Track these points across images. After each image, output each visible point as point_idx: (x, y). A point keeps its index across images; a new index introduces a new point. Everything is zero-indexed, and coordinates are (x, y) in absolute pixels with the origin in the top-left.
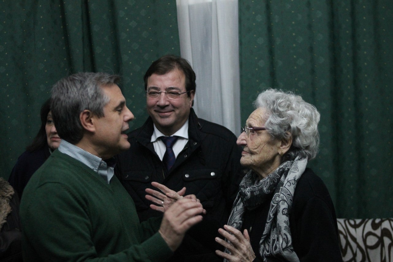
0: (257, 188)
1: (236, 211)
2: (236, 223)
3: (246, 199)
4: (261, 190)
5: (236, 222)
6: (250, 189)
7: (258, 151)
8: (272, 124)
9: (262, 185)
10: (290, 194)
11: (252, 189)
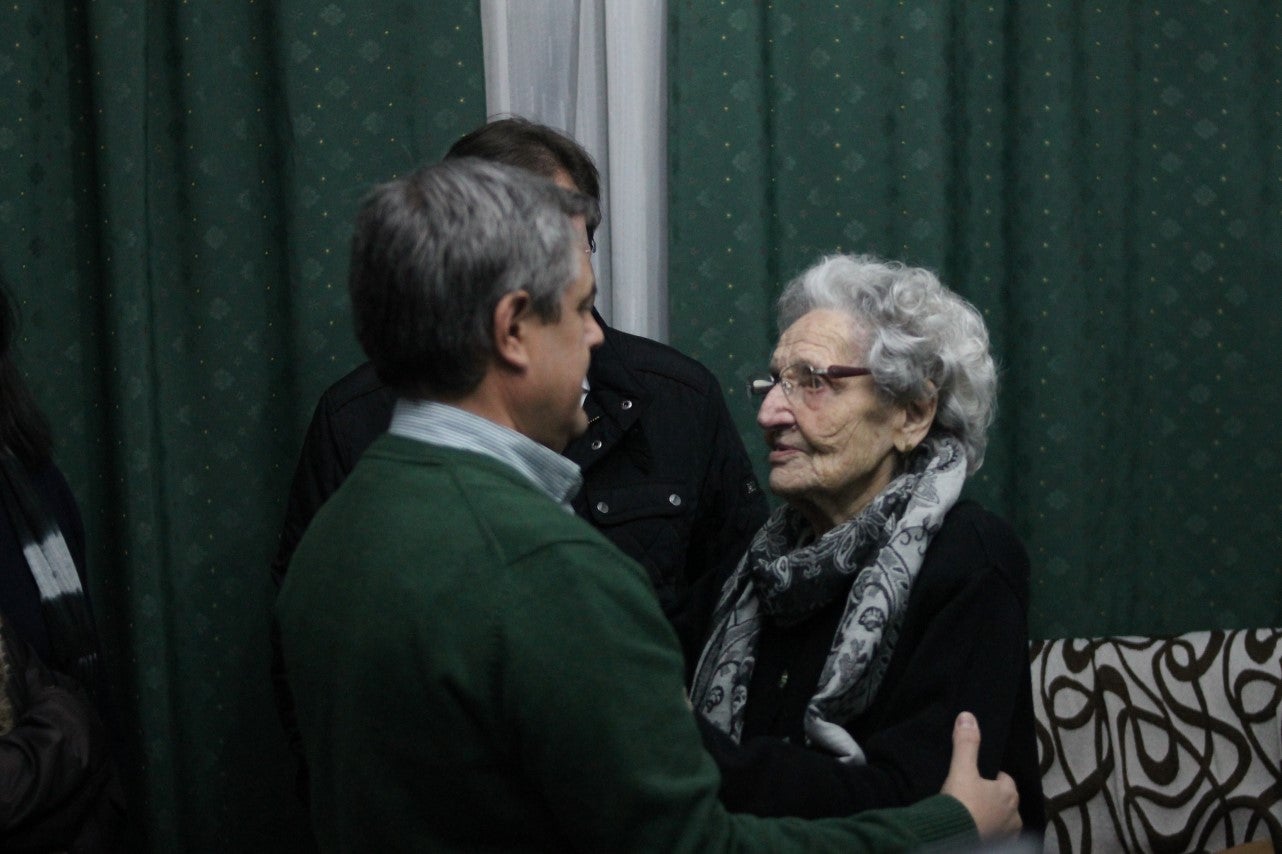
0: (814, 556)
1: (736, 625)
2: (737, 664)
3: (775, 591)
4: (829, 562)
5: (735, 659)
6: (790, 561)
7: (838, 443)
8: (891, 354)
9: (831, 548)
10: (902, 567)
11: (796, 560)
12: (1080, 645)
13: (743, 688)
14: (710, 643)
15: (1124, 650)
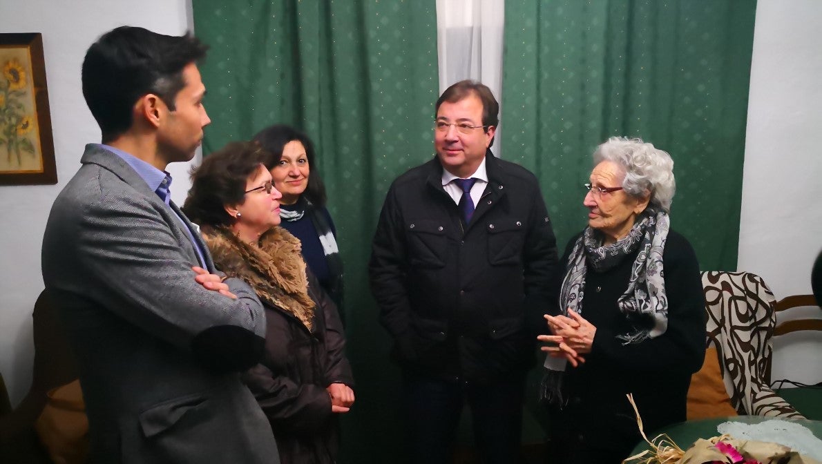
0: (614, 248)
1: (576, 271)
2: (579, 284)
4: (620, 250)
6: (604, 249)
9: (621, 245)
11: (607, 248)
12: (714, 273)
13: (582, 293)
14: (566, 277)
15: (731, 276)
